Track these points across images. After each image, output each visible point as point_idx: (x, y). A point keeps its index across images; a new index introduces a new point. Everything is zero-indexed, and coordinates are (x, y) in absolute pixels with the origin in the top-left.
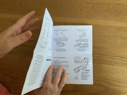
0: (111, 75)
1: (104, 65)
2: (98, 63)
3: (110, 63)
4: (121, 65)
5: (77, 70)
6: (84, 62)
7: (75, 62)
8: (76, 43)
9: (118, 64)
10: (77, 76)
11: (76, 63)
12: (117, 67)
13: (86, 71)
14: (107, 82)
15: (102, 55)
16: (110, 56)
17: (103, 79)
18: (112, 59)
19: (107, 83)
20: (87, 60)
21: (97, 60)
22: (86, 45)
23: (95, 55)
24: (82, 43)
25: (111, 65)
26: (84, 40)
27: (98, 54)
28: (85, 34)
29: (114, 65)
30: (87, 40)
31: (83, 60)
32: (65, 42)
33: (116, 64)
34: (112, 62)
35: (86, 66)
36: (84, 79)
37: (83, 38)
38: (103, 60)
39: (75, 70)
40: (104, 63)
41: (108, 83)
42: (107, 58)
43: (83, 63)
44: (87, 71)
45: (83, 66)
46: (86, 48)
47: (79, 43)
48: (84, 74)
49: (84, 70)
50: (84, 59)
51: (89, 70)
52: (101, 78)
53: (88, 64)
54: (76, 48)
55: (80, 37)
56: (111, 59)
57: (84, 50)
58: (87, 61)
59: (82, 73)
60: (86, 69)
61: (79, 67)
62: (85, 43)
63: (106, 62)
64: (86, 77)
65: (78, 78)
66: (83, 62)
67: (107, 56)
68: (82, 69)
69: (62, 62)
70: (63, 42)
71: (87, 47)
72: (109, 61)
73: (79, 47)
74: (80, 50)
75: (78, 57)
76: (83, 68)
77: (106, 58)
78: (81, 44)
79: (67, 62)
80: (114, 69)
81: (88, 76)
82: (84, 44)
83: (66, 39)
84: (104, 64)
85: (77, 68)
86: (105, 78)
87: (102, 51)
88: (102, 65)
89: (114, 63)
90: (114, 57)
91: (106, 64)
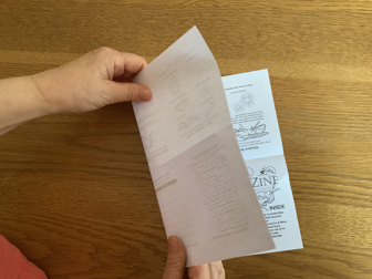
0: (358, 238)
1: (334, 206)
2: (317, 201)
3: (354, 201)
14: (345, 261)
15: (329, 174)
16: (352, 177)
17: (332, 250)
18: (360, 186)
19: (345, 265)
21: (314, 191)
23: (308, 174)
25: (357, 206)
29: (366, 206)
34: (360, 197)
38: (330, 190)
40: (334, 199)
41: (349, 264)
42: (344, 184)
52: (328, 247)
63: (340, 197)
67: (343, 176)
72: (350, 195)
77: (341, 183)
80: (368, 220)
84: (334, 202)
86: (340, 249)
88: (329, 205)
89: (366, 200)
90: (367, 182)
91: (342, 204)
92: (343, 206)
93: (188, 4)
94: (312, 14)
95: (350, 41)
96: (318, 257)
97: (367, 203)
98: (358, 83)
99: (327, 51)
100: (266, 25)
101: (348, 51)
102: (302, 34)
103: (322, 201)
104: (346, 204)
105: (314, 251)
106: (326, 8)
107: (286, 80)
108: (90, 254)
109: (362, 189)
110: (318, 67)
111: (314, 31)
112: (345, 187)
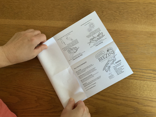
3: (140, 78)
4: (154, 80)
5: (107, 68)
6: (110, 55)
7: (100, 60)
8: (88, 40)
9: (150, 79)
10: (110, 74)
11: (102, 61)
12: (148, 82)
13: (117, 64)
20: (111, 50)
22: (101, 36)
24: (96, 35)
25: (141, 80)
26: (95, 31)
28: (92, 24)
29: (145, 80)
30: (99, 29)
31: (107, 53)
32: (77, 46)
33: (148, 80)
34: (142, 77)
35: (114, 57)
36: (120, 73)
37: (93, 30)
39: (104, 69)
43: (109, 57)
44: (119, 63)
45: (111, 59)
46: (103, 38)
47: (92, 37)
48: (118, 67)
49: (115, 63)
50: (108, 51)
51: (120, 61)
53: (115, 54)
54: (92, 44)
55: (89, 30)
56: (141, 73)
57: (101, 42)
58: (112, 52)
59: (115, 68)
60: (116, 61)
61: (107, 64)
62: (98, 34)
63: (134, 77)
64: (121, 69)
65: (113, 75)
66: (107, 55)
68: (112, 63)
69: (85, 69)
70: (74, 47)
71: (103, 36)
72: (139, 76)
73: (94, 42)
74: (98, 44)
75: (100, 53)
76: (112, 61)
77: (135, 72)
78: (94, 38)
79: (91, 65)
81: (122, 68)
82: (98, 36)
83: (76, 42)
85: (106, 65)
88: (130, 80)
89: (145, 78)
90: (145, 71)
91: (136, 79)
92: (136, 80)
96: (126, 100)
97: (145, 79)
104: (137, 80)
112: (137, 73)
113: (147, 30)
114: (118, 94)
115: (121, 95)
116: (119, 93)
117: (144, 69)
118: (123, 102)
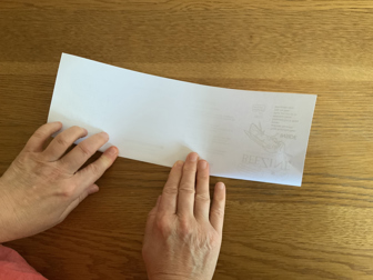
0: (358, 239)
1: (333, 208)
2: (316, 203)
3: (353, 202)
14: (346, 264)
15: (328, 175)
16: (350, 178)
17: (333, 252)
18: (359, 187)
19: (347, 267)
21: (312, 193)
25: (356, 207)
27: (313, 174)
29: (366, 207)
34: (359, 197)
38: (329, 191)
40: (333, 200)
41: (352, 266)
42: (343, 185)
63: (339, 198)
67: (341, 177)
72: (349, 195)
77: (340, 184)
80: (369, 221)
84: (333, 204)
86: (341, 251)
87: (325, 165)
88: (329, 207)
89: (366, 200)
90: (366, 182)
91: (342, 205)
92: (342, 208)
93: (179, 8)
94: (304, 13)
95: (343, 40)
96: (320, 260)
97: (367, 203)
98: (353, 82)
99: (320, 52)
100: (258, 27)
101: (342, 50)
102: (295, 35)
103: (321, 203)
104: (345, 205)
105: (315, 254)
106: (318, 8)
107: (280, 82)
108: (88, 266)
109: (361, 189)
110: (312, 67)
111: (307, 31)
112: (344, 188)
113: (366, 79)
114: (300, 245)
115: (307, 246)
116: (300, 240)
117: (362, 177)
118: (313, 265)
